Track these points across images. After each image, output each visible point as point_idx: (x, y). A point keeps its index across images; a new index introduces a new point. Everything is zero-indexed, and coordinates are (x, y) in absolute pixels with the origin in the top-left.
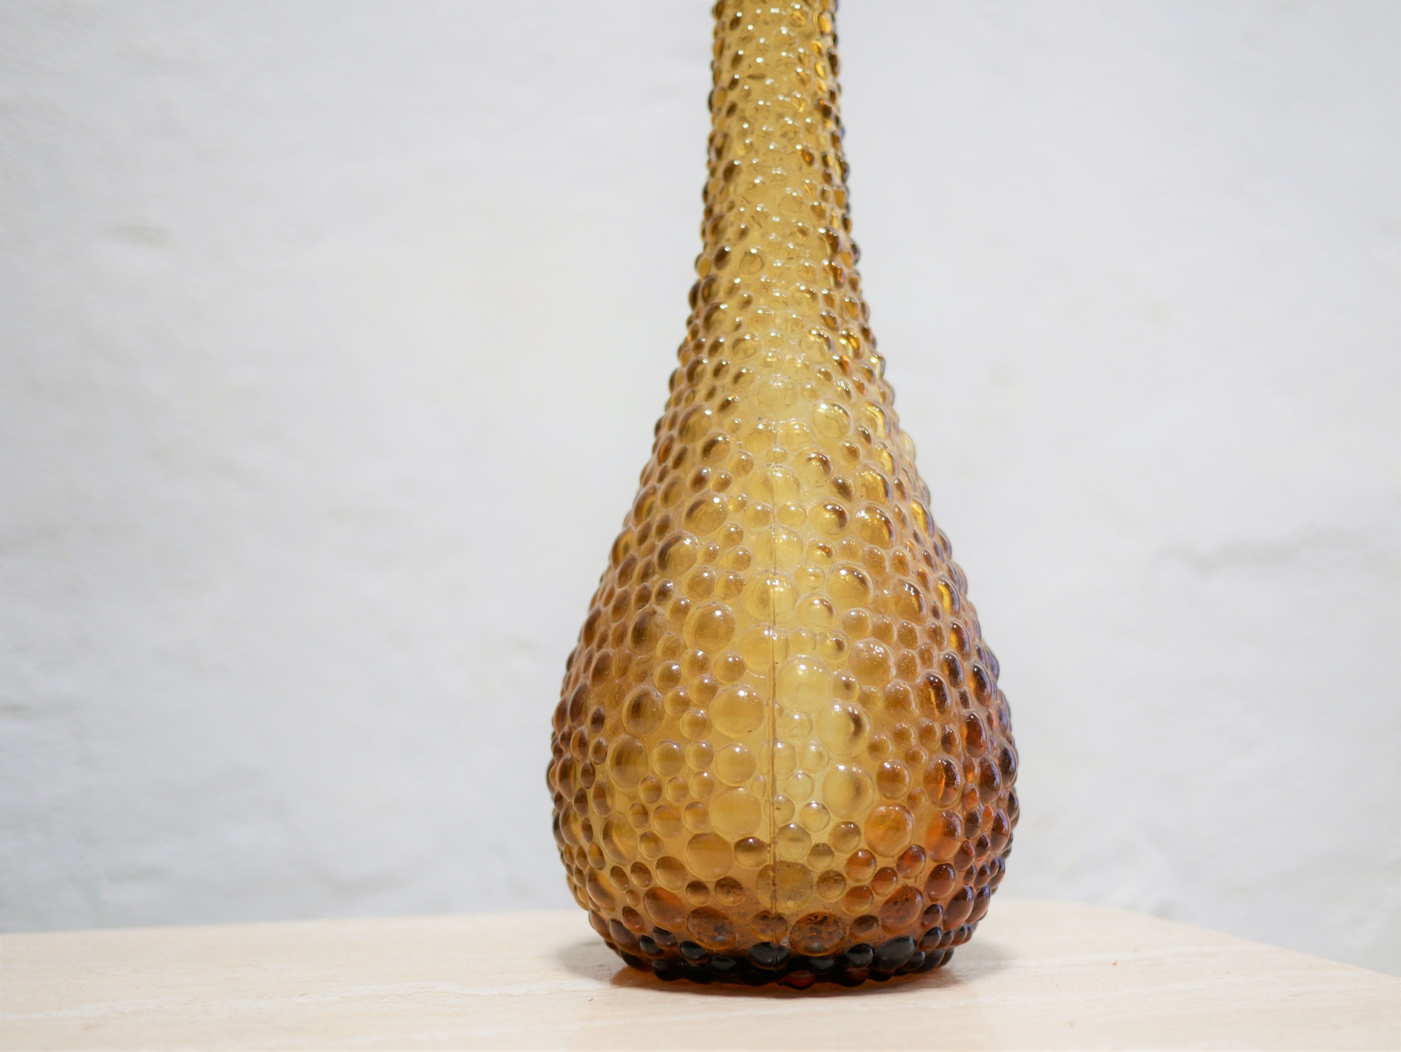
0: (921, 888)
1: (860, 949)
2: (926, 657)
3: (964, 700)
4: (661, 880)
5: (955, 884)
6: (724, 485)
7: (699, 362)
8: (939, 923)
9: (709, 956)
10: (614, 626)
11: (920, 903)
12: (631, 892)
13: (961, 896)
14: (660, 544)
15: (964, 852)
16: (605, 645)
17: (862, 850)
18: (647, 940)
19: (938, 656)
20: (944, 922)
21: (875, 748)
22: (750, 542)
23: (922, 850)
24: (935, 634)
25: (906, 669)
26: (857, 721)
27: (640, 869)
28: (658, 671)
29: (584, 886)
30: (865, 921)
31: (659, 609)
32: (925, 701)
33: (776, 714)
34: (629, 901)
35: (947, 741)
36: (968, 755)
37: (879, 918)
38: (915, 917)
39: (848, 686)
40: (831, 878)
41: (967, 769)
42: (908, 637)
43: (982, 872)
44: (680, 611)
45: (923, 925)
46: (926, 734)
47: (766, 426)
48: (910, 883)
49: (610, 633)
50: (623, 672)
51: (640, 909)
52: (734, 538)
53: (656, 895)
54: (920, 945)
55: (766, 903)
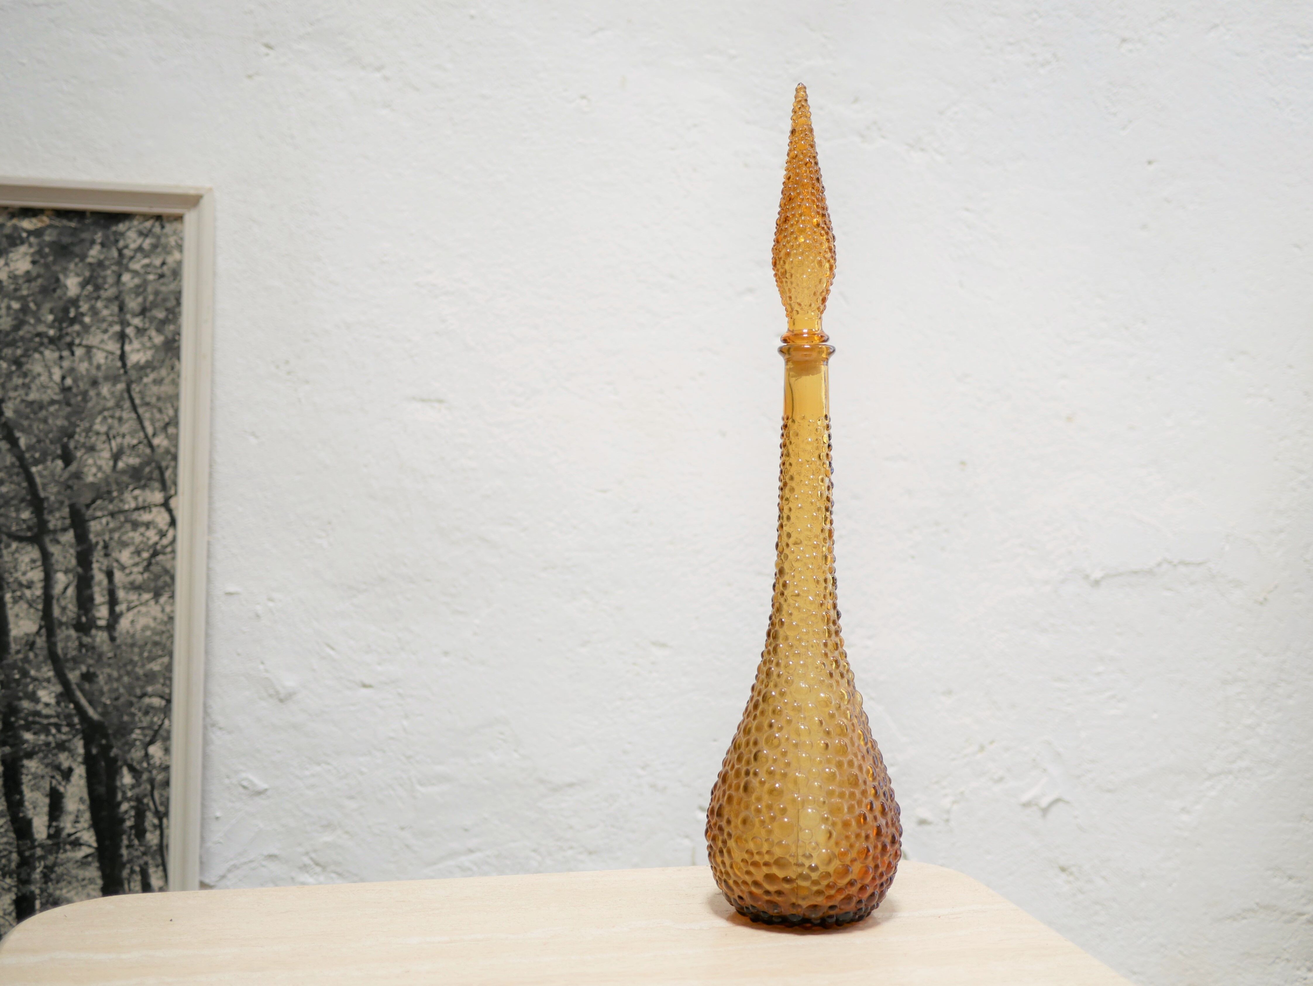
0: (855, 894)
1: (831, 917)
2: (860, 803)
3: (875, 818)
4: (754, 889)
5: (869, 891)
6: (781, 729)
7: (770, 668)
8: (863, 906)
9: (772, 916)
10: (735, 782)
11: (855, 900)
12: (742, 891)
13: (873, 895)
14: (754, 751)
15: (874, 879)
16: (731, 790)
17: (831, 882)
18: (747, 908)
19: (866, 801)
20: (865, 905)
21: (837, 844)
22: (790, 756)
23: (856, 881)
24: (864, 793)
25: (851, 808)
26: (831, 834)
27: (745, 883)
28: (753, 808)
29: (722, 883)
30: (832, 907)
31: (754, 781)
32: (858, 822)
33: (799, 830)
34: (741, 894)
35: (867, 837)
36: (876, 841)
37: (838, 906)
38: (853, 904)
39: (827, 819)
40: (819, 893)
41: (875, 847)
42: (852, 795)
43: (882, 885)
44: (762, 783)
45: (856, 907)
46: (858, 836)
47: (797, 704)
48: (851, 893)
49: (733, 785)
50: (739, 803)
51: (744, 897)
52: (784, 754)
53: (751, 893)
54: (855, 914)
55: (794, 900)
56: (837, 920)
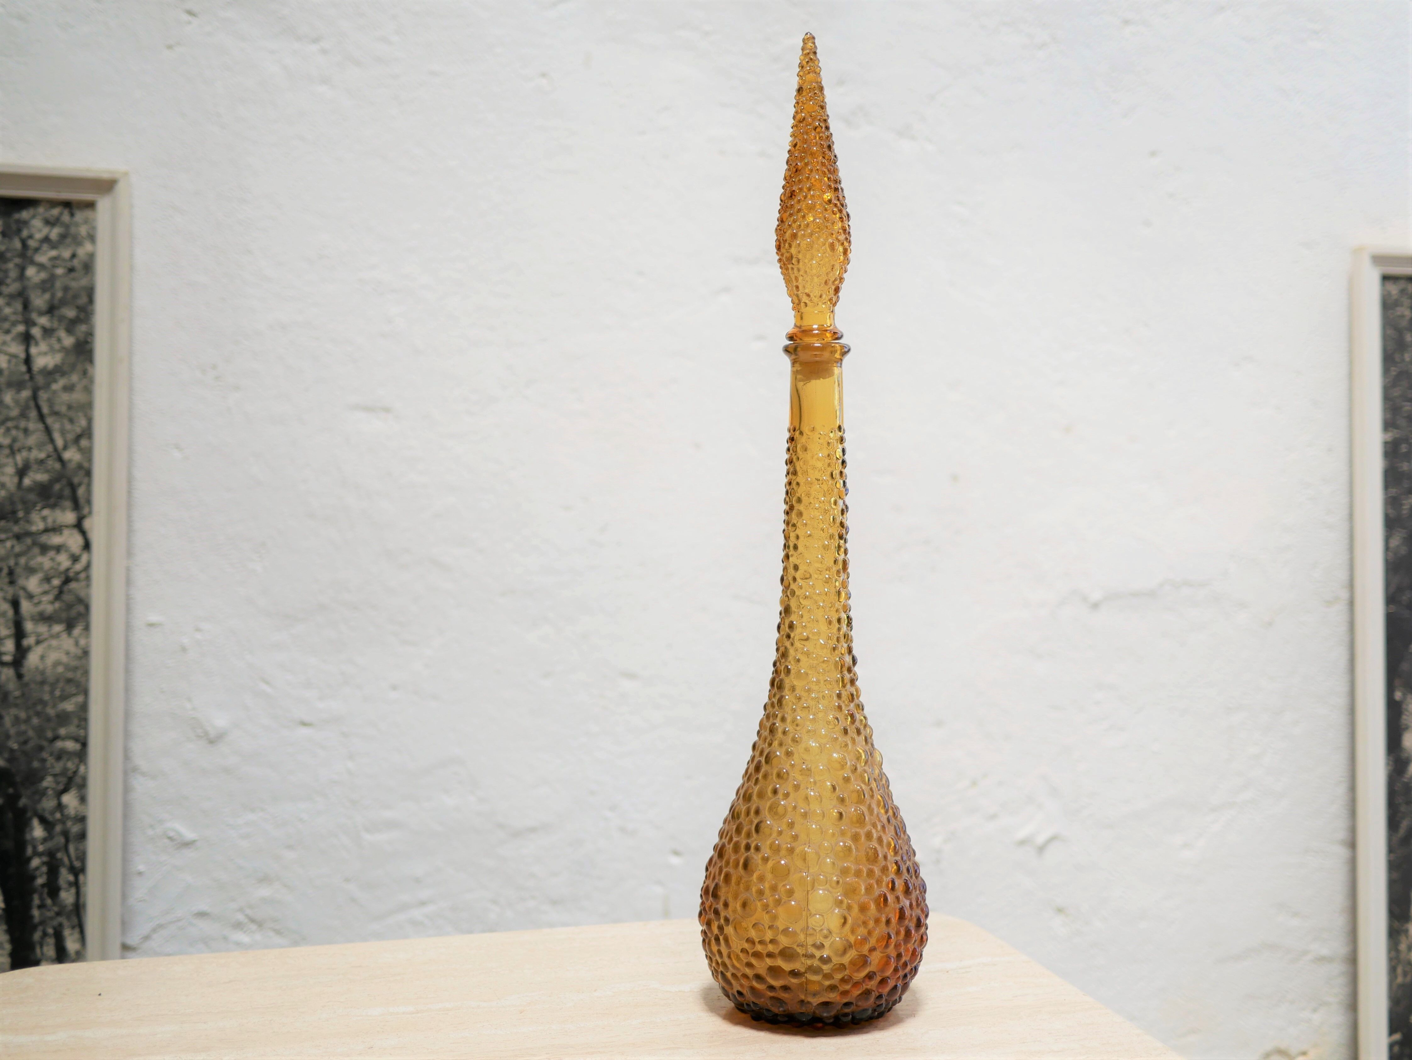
0: (874, 989)
1: (846, 1015)
2: (879, 882)
3: (898, 898)
4: (755, 984)
5: (891, 983)
6: (787, 795)
7: (774, 724)
8: (883, 1001)
9: (776, 1015)
10: (733, 857)
11: (874, 995)
12: (742, 985)
13: (895, 987)
14: (756, 822)
15: (896, 970)
16: (729, 867)
17: (846, 975)
18: (748, 1005)
19: (886, 880)
20: (886, 1000)
21: (853, 931)
22: (797, 828)
23: (874, 973)
24: (885, 869)
25: (869, 889)
26: (845, 919)
27: (745, 976)
28: (754, 889)
29: (718, 976)
30: (847, 1004)
31: (755, 857)
32: (878, 905)
33: (808, 915)
34: (740, 989)
35: (888, 922)
36: (898, 926)
37: (854, 1002)
38: (872, 999)
39: (841, 902)
40: (832, 988)
41: (898, 933)
42: (871, 873)
43: (905, 976)
44: (766, 860)
45: (875, 1003)
46: (877, 921)
47: (806, 766)
48: (869, 987)
49: (731, 861)
50: (738, 883)
51: (744, 992)
52: (791, 825)
53: (752, 989)
54: (874, 1010)
55: (803, 997)
56: (853, 1018)
